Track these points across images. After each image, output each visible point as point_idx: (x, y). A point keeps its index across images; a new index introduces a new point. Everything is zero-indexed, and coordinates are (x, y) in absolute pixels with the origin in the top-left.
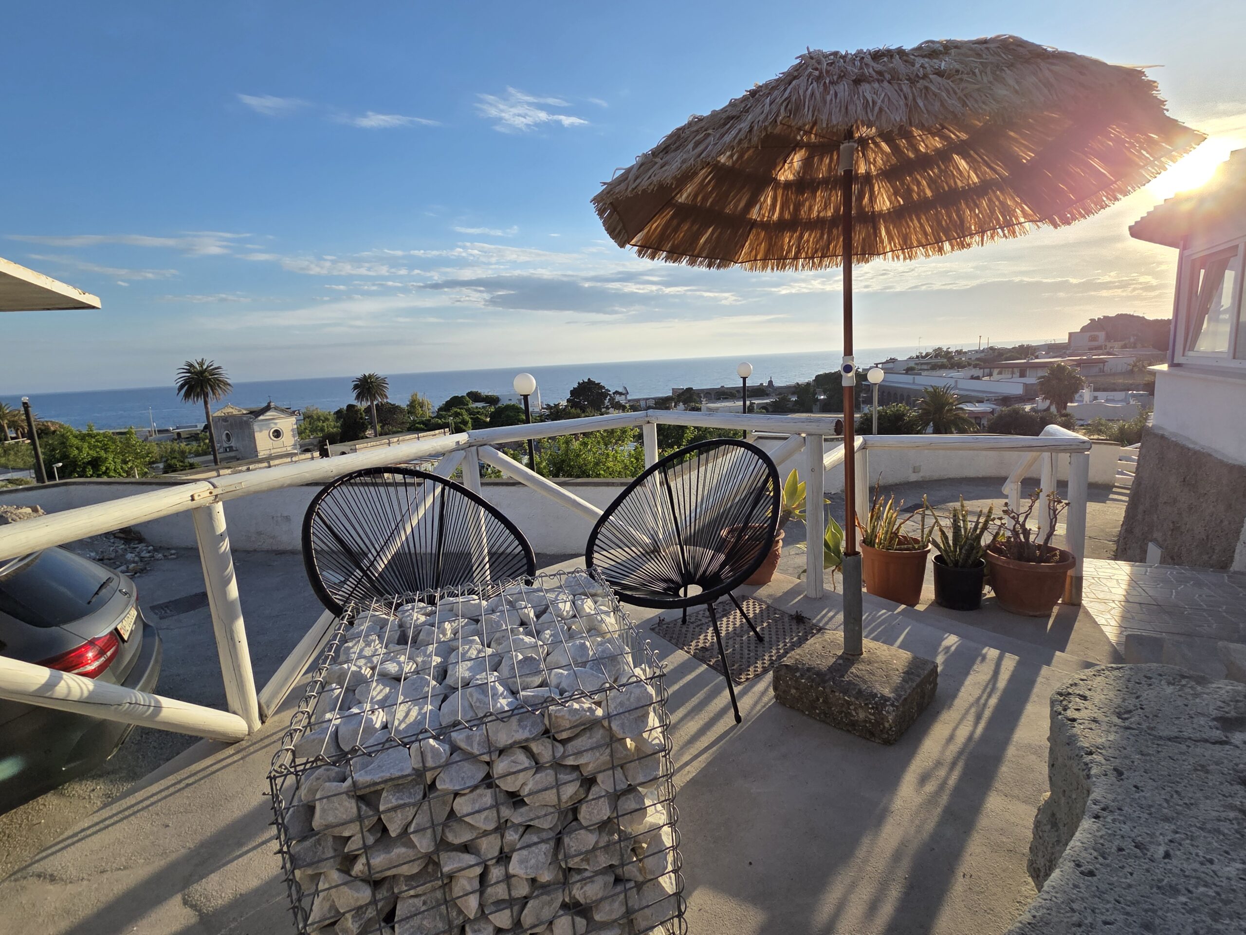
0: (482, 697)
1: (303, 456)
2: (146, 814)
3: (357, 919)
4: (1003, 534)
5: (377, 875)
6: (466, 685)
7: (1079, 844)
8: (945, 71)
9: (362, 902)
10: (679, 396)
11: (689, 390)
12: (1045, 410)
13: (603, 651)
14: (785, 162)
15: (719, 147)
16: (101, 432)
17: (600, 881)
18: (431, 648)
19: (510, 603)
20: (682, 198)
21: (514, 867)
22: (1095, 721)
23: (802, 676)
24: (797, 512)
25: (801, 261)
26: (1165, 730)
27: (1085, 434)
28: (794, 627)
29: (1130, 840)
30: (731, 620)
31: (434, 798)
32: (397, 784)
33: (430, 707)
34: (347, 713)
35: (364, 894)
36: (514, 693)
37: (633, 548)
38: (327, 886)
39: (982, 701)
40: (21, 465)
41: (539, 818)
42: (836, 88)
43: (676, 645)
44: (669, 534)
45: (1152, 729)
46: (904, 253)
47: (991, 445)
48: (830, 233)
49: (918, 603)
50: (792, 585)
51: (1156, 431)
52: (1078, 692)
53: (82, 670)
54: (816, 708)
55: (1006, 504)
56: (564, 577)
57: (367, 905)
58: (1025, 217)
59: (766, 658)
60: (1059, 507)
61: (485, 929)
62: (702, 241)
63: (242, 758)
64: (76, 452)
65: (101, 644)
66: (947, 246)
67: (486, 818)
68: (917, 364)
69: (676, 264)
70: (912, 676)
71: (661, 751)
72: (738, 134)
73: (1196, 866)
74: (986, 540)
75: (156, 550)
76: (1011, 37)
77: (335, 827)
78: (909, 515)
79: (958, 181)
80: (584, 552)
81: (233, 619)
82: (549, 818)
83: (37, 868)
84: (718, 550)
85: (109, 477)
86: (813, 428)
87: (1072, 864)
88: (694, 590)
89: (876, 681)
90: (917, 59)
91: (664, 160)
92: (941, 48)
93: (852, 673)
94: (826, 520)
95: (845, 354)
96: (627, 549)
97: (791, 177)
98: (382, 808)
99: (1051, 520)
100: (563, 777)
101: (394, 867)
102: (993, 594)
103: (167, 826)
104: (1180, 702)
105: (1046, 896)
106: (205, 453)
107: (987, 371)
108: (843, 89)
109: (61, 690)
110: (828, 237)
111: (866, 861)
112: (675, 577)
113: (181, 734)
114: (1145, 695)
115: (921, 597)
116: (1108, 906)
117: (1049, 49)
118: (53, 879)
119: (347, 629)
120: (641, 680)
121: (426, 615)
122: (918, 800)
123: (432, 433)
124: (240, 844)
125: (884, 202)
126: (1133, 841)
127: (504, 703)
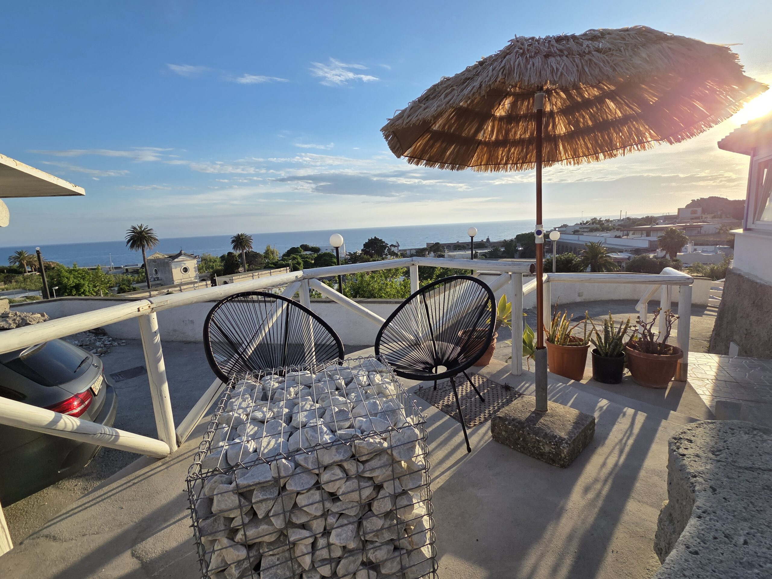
0: (313, 434)
1: (201, 284)
2: (109, 501)
3: (237, 568)
4: (637, 336)
5: (250, 542)
6: (304, 426)
7: (688, 534)
8: (602, 49)
9: (241, 558)
10: (430, 247)
11: (437, 244)
12: (662, 258)
13: (387, 407)
14: (500, 104)
15: (460, 97)
16: (81, 268)
17: (385, 549)
18: (282, 403)
19: (329, 376)
20: (436, 127)
21: (333, 539)
22: (697, 456)
23: (509, 424)
24: (506, 321)
25: (509, 166)
26: (743, 463)
27: (688, 273)
28: (504, 393)
29: (721, 532)
30: (464, 388)
31: (286, 495)
32: (263, 486)
33: (282, 440)
34: (232, 442)
35: (242, 553)
36: (333, 432)
37: (404, 343)
38: (220, 547)
39: (624, 441)
40: (34, 288)
41: (348, 509)
42: (533, 60)
43: (430, 403)
44: (426, 334)
45: (735, 462)
46: (574, 160)
47: (628, 280)
48: (527, 148)
49: (582, 379)
50: (502, 367)
51: (735, 271)
52: (686, 437)
53: (70, 412)
54: (518, 444)
55: (639, 317)
56: (362, 361)
57: (244, 559)
58: (651, 138)
59: (487, 412)
60: (673, 319)
61: (314, 576)
62: (448, 153)
63: (166, 468)
64: (66, 280)
65: (82, 397)
66: (601, 156)
67: (316, 508)
68: (580, 228)
69: (432, 168)
70: (578, 425)
71: (424, 469)
72: (472, 89)
73: (764, 550)
74: (626, 339)
75: (114, 340)
76: (644, 27)
77: (225, 511)
78: (576, 323)
79: (609, 116)
80: (374, 344)
81: (162, 383)
82: (355, 509)
83: (46, 532)
84: (457, 344)
85: (86, 296)
86: (516, 269)
87: (684, 547)
88: (442, 369)
89: (556, 428)
90: (584, 41)
91: (426, 105)
92: (599, 34)
93: (541, 422)
94: (524, 326)
95: (537, 224)
96: (400, 343)
97: (503, 114)
98: (253, 501)
99: (668, 328)
100: (363, 484)
101: (261, 537)
102: (630, 374)
103: (122, 508)
104: (753, 446)
105: (667, 566)
106: (142, 281)
107: (625, 232)
108: (538, 61)
109: (61, 425)
110: (526, 150)
111: (550, 541)
112: (430, 361)
113: (128, 452)
114: (730, 440)
115: (584, 375)
116: (708, 574)
117: (668, 34)
118: (55, 539)
119: (231, 391)
120: (411, 425)
121: (279, 382)
122: (583, 503)
123: (279, 270)
124: (165, 521)
125: (561, 129)
126: (723, 533)
127: (327, 438)
